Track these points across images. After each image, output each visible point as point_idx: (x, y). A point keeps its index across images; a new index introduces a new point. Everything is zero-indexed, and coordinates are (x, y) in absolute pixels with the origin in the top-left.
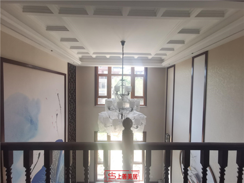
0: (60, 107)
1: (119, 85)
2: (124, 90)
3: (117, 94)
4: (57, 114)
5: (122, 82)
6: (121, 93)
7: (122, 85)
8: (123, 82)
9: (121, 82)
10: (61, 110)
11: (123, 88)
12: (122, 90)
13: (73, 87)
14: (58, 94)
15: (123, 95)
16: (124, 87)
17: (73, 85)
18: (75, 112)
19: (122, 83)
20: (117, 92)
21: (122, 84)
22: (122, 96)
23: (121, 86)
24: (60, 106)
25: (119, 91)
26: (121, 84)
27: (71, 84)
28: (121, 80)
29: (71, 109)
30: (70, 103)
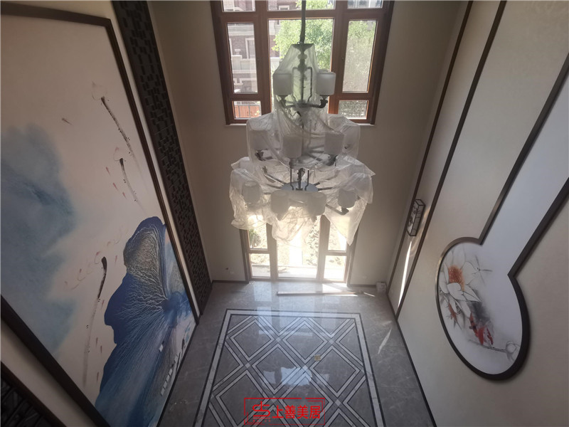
0: (125, 139)
1: (290, 68)
2: (307, 84)
3: (282, 103)
4: (121, 161)
5: (303, 53)
6: (298, 98)
7: (302, 67)
8: (306, 52)
9: (297, 52)
10: (129, 145)
11: (303, 79)
12: (302, 87)
13: (152, 66)
14: (103, 100)
15: (303, 106)
16: (308, 73)
17: (151, 61)
18: (178, 145)
19: (299, 57)
20: (283, 97)
21: (302, 62)
22: (300, 110)
23: (297, 74)
24: (124, 135)
25: (291, 92)
26: (297, 63)
27: (139, 56)
28: (296, 46)
29: (161, 138)
30: (154, 121)
